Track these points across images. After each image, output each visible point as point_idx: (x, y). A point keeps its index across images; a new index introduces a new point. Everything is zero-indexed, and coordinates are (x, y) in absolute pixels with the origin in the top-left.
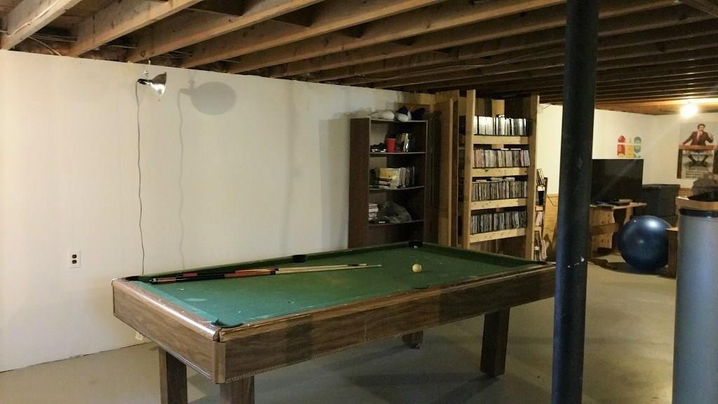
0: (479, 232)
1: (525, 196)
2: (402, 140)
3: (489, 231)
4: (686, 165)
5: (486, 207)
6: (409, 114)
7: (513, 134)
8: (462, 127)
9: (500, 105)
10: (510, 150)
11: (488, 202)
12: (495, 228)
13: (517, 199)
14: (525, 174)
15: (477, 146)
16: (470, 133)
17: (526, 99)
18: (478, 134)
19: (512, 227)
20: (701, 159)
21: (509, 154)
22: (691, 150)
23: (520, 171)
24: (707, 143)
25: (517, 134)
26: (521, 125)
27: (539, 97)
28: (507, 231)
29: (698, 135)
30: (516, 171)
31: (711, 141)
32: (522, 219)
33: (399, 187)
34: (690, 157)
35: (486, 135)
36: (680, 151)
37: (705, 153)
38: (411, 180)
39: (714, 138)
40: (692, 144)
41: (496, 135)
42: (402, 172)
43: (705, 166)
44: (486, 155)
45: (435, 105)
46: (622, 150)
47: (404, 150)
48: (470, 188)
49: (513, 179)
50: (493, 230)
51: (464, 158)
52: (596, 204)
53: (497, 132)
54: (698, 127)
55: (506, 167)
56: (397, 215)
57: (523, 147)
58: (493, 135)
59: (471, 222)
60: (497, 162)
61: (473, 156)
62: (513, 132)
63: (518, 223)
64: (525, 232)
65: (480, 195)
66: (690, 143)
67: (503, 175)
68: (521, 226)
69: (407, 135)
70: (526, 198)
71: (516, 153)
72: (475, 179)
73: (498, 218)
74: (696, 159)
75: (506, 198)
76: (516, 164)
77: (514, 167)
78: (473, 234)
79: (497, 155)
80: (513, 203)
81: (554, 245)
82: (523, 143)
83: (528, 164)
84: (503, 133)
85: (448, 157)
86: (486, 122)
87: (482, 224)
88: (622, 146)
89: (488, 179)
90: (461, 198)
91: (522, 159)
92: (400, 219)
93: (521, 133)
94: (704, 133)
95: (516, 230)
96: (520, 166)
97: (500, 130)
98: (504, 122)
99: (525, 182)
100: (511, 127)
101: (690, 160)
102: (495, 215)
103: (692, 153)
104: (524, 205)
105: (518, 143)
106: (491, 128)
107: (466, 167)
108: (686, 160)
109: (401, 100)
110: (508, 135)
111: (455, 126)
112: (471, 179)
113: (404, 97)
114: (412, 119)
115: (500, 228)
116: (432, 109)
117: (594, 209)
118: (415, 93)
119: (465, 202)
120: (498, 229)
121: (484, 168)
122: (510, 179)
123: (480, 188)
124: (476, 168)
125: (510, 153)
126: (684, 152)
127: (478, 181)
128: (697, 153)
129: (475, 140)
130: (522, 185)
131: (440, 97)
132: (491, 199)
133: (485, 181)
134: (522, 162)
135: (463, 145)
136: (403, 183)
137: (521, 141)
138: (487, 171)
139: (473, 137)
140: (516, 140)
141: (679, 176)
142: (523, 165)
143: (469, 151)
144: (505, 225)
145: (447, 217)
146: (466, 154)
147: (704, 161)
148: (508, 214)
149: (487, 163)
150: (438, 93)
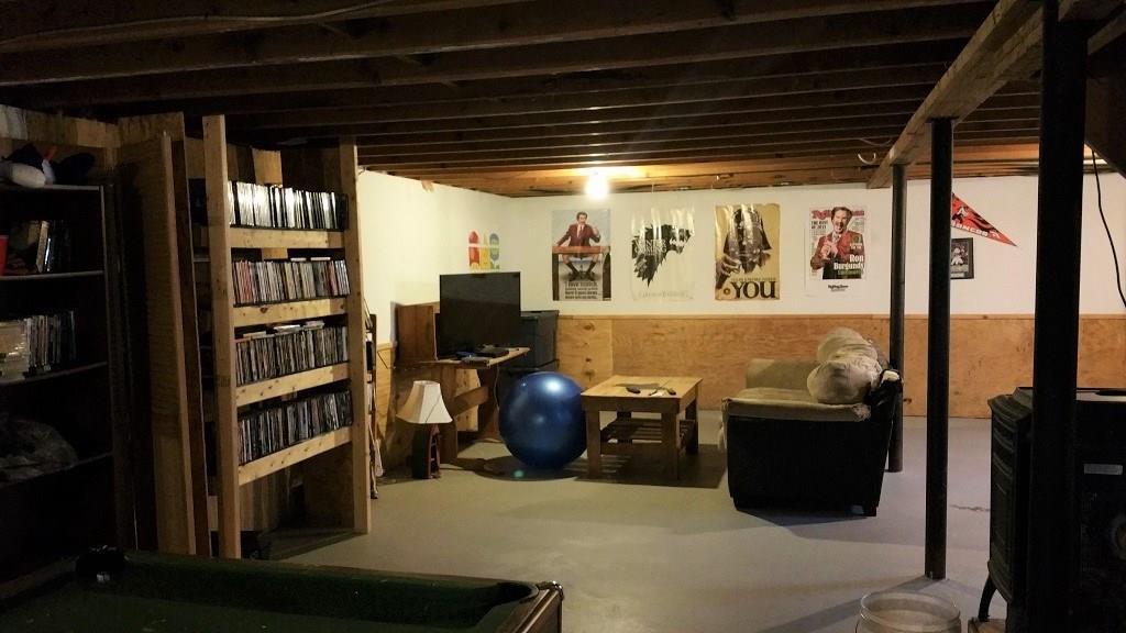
0: (258, 455)
1: (345, 358)
2: (31, 240)
3: (278, 449)
4: (565, 278)
5: (269, 395)
6: (45, 165)
7: (312, 227)
8: (199, 207)
9: (271, 162)
10: (308, 260)
11: (273, 381)
12: (291, 440)
13: (331, 368)
14: (341, 312)
15: (239, 254)
16: (220, 222)
17: (328, 153)
18: (238, 224)
19: (326, 429)
20: (585, 269)
21: (307, 269)
22: (570, 254)
23: (332, 307)
24: (592, 242)
25: (319, 226)
26: (326, 207)
27: (355, 148)
28: (317, 440)
29: (579, 229)
30: (324, 308)
31: (597, 240)
32: (343, 408)
33: (32, 372)
34: (570, 265)
35: (256, 227)
36: (555, 257)
37: (590, 259)
38: (65, 348)
39: (602, 234)
40: (571, 244)
41: (277, 228)
42: (36, 329)
43: (592, 280)
44: (261, 274)
45: (120, 151)
46: (475, 257)
47: (40, 268)
48: (231, 354)
49: (322, 324)
50: (287, 445)
51: (208, 285)
52: (459, 358)
53: (278, 221)
54: (578, 217)
55: (303, 299)
56: (30, 449)
57: (335, 254)
58: (271, 228)
59: (236, 435)
60: (285, 289)
61: (231, 275)
62: (312, 221)
63: (335, 419)
64: (351, 432)
65: (254, 369)
66: (566, 244)
67: (300, 317)
68: (343, 424)
69: (45, 225)
70: (348, 361)
71: (321, 268)
72: (240, 332)
73: (296, 414)
74: (578, 268)
75: (309, 369)
76: (322, 291)
77: (318, 297)
78: (243, 464)
79: (283, 272)
80: (324, 376)
81: (389, 442)
82: (334, 246)
83: (346, 290)
84: (292, 223)
85: (168, 282)
86: (253, 199)
87: (262, 438)
88: (475, 249)
89: (269, 329)
90: (209, 381)
91: (333, 280)
92: (40, 463)
93: (328, 226)
94: (586, 226)
95: (332, 433)
96: (331, 296)
97: (284, 215)
98: (292, 199)
99: (344, 329)
100: (306, 211)
101: (570, 271)
102: (290, 409)
103: (572, 259)
104: (345, 377)
105: (324, 246)
106: (265, 211)
107: (215, 304)
108: (564, 270)
109: (18, 132)
110: (302, 229)
111: (180, 206)
112: (232, 334)
113: (29, 122)
114: (57, 182)
115: (302, 435)
116: (111, 160)
117: (456, 367)
118: (60, 114)
119: (220, 390)
120: (298, 440)
121: (259, 303)
122: (314, 324)
123: (252, 352)
124: (238, 305)
125: (309, 267)
126: (560, 256)
127: (248, 336)
128: (579, 259)
129: (234, 239)
130: (339, 335)
131: (133, 128)
132: (278, 375)
133: (263, 334)
134: (334, 286)
135: (205, 251)
136: (44, 361)
137: (329, 241)
138: (264, 311)
139: (229, 231)
140: (318, 240)
141: (556, 297)
142: (336, 293)
143: (222, 266)
144: (311, 427)
145: (178, 434)
146: (213, 270)
147: (589, 270)
148: (315, 402)
149: (263, 292)
150: (124, 120)
